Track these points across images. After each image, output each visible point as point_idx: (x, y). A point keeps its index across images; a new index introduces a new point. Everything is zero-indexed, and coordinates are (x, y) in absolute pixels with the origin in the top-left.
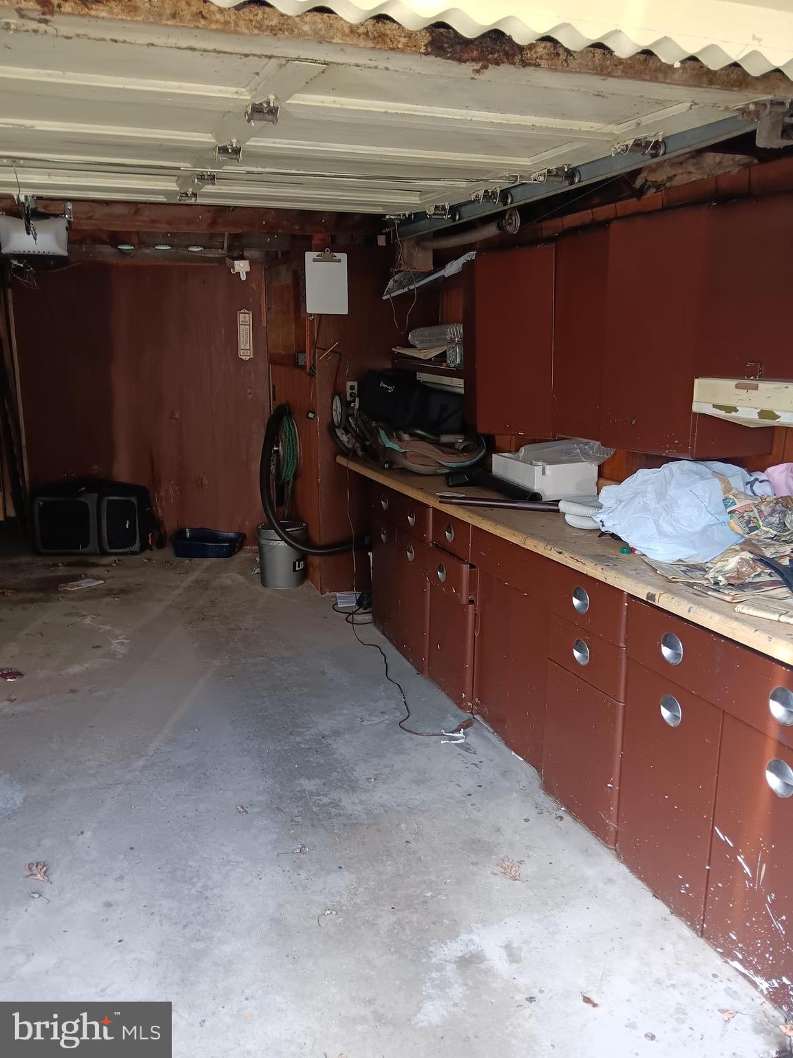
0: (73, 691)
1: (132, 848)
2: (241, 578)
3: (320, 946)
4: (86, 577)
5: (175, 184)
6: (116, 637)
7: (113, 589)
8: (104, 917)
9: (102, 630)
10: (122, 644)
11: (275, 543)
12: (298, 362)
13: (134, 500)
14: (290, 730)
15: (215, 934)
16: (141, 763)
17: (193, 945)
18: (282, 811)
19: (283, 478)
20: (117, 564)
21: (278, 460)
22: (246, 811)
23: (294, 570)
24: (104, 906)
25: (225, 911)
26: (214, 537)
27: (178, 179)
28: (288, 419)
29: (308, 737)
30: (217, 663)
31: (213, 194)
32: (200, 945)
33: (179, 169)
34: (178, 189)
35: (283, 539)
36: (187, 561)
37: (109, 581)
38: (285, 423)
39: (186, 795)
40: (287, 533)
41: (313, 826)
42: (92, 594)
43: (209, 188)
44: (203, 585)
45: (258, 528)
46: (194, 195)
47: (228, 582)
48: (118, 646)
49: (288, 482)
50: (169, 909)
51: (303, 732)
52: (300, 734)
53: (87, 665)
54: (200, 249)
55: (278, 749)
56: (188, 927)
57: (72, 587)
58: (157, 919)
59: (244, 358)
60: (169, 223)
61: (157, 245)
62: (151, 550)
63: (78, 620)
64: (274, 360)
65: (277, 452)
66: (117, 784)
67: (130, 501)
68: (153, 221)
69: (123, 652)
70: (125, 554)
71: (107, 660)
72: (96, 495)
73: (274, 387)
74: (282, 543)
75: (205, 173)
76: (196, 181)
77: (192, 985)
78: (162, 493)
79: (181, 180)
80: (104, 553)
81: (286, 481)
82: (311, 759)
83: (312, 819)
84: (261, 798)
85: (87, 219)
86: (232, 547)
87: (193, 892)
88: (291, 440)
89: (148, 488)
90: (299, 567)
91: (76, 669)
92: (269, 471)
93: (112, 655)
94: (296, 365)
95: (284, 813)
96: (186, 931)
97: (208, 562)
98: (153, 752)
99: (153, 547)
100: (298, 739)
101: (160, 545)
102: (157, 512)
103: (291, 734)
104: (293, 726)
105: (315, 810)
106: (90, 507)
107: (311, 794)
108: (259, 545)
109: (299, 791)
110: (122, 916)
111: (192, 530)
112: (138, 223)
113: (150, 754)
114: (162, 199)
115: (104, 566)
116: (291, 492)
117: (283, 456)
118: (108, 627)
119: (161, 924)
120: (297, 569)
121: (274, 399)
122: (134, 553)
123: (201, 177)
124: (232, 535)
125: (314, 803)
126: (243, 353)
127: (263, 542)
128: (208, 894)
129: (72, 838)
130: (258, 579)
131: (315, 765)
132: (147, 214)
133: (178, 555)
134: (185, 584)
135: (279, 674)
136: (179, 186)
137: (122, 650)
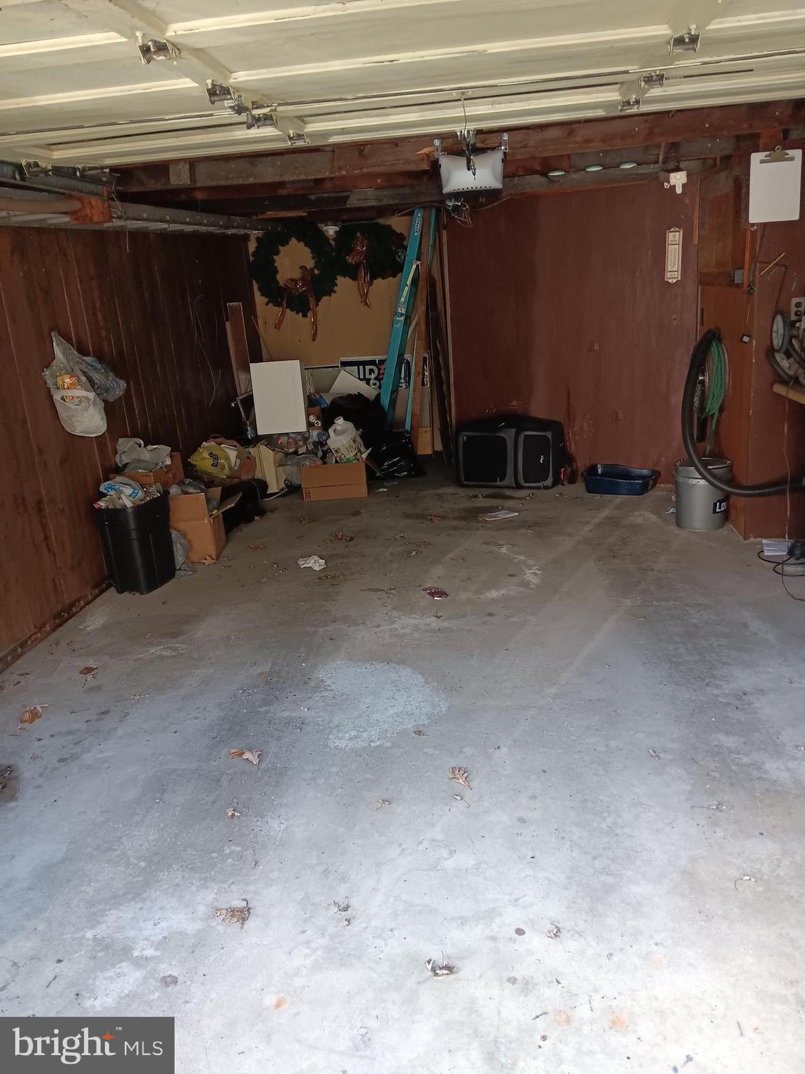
0: (491, 615)
1: (544, 771)
2: (653, 517)
3: (736, 910)
4: (503, 508)
5: (617, 93)
6: (529, 567)
7: (526, 522)
8: (518, 831)
9: (516, 560)
10: (535, 574)
11: (695, 481)
12: (733, 280)
13: (549, 435)
14: (707, 681)
15: (624, 872)
16: (553, 690)
17: (603, 878)
18: (697, 762)
19: (707, 410)
20: (531, 498)
21: (703, 391)
22: (657, 756)
23: (714, 511)
24: (518, 821)
25: (636, 851)
26: (627, 475)
27: (621, 86)
28: (717, 344)
29: (727, 691)
30: (628, 602)
31: (659, 98)
32: (609, 880)
33: (627, 72)
34: (619, 98)
35: (704, 477)
36: (598, 496)
37: (523, 513)
38: (714, 348)
39: (596, 729)
40: (709, 471)
41: (731, 784)
42: (508, 525)
43: (656, 92)
44: (613, 522)
45: (676, 466)
46: (637, 102)
47: (640, 520)
48: (532, 576)
49: (713, 415)
50: (580, 837)
51: (721, 686)
52: (717, 687)
53: (503, 592)
54: (632, 166)
55: (694, 698)
56: (598, 859)
57: (488, 518)
58: (568, 844)
59: (670, 281)
60: (603, 140)
61: (589, 166)
62: (563, 485)
63: (495, 548)
64: (705, 281)
65: (703, 382)
66: (531, 707)
67: (545, 436)
68: (587, 141)
69: (535, 582)
70: (539, 488)
71: (521, 589)
72: (514, 430)
73: (702, 310)
74: (703, 482)
75: (653, 74)
76: (643, 84)
77: (601, 916)
78: (576, 428)
79: (625, 87)
80: (519, 487)
81: (710, 414)
82: (731, 715)
83: (730, 777)
84: (674, 746)
85: (522, 147)
86: (645, 485)
87: (604, 826)
88: (719, 367)
89: (563, 423)
90: (720, 508)
91: (493, 594)
92: (692, 403)
93: (526, 584)
94: (731, 282)
95: (699, 765)
96: (596, 862)
97: (618, 499)
98: (564, 682)
99: (565, 482)
100: (716, 692)
101: (572, 480)
102: (570, 446)
103: (707, 685)
104: (711, 677)
105: (734, 768)
106: (508, 440)
107: (730, 751)
108: (676, 484)
109: (716, 746)
110: (534, 834)
111: (604, 466)
112: (571, 146)
113: (562, 683)
114: (600, 113)
115: (521, 499)
116: (716, 426)
117: (709, 387)
118: (522, 558)
119: (572, 851)
120: (718, 510)
121: (702, 324)
122: (546, 488)
123: (649, 80)
124: (645, 472)
125: (732, 761)
126: (671, 275)
127: (681, 480)
128: (618, 831)
129: (490, 751)
130: (673, 520)
131: (734, 721)
132: (581, 134)
133: (589, 490)
134: (597, 520)
135: (694, 621)
136: (621, 95)
137: (535, 581)
